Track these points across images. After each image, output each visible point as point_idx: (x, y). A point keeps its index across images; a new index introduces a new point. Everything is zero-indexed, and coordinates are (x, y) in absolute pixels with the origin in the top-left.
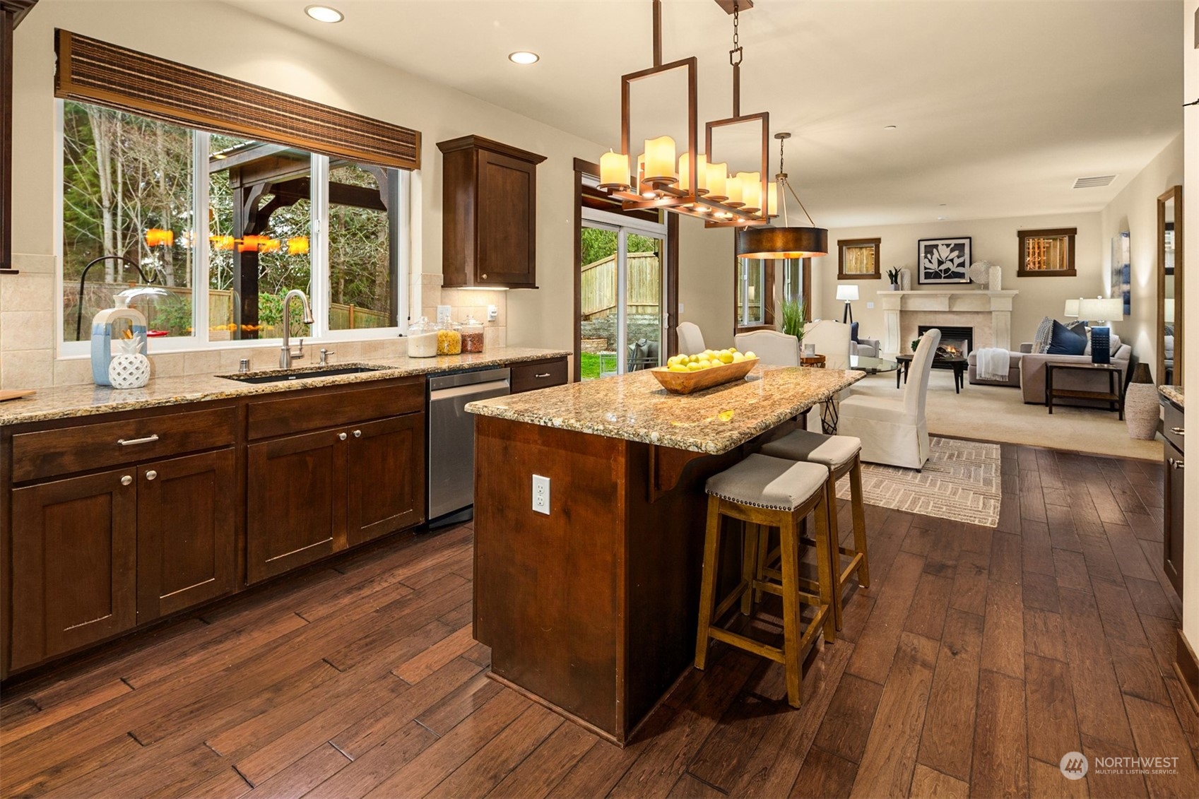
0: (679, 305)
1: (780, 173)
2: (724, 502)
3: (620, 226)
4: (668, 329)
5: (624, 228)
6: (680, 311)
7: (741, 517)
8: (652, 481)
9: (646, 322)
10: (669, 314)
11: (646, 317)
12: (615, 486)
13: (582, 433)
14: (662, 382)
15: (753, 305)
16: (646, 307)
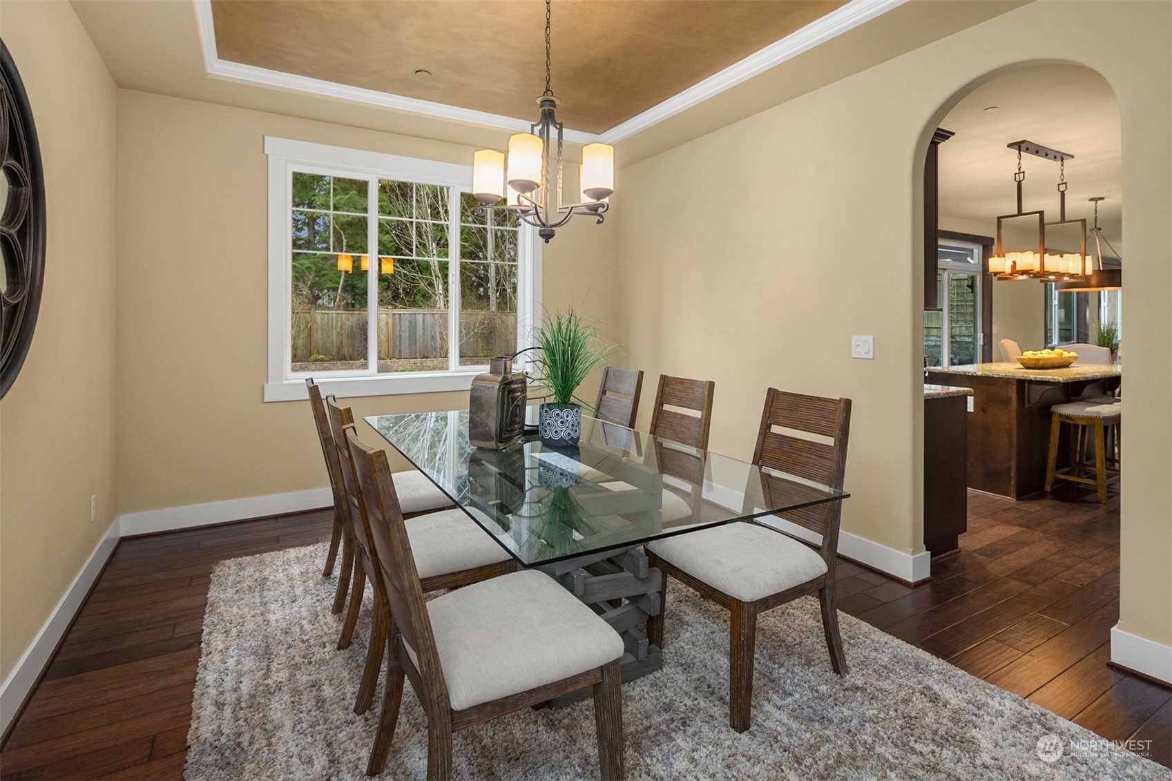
0: (993, 327)
1: (1094, 227)
2: (1061, 415)
3: (944, 269)
4: (983, 346)
5: (949, 271)
6: (993, 332)
7: (1072, 422)
8: (1026, 399)
9: (933, 343)
10: (984, 335)
11: (932, 338)
12: (1011, 398)
13: (993, 377)
14: (1022, 364)
15: (1064, 327)
16: (931, 329)
